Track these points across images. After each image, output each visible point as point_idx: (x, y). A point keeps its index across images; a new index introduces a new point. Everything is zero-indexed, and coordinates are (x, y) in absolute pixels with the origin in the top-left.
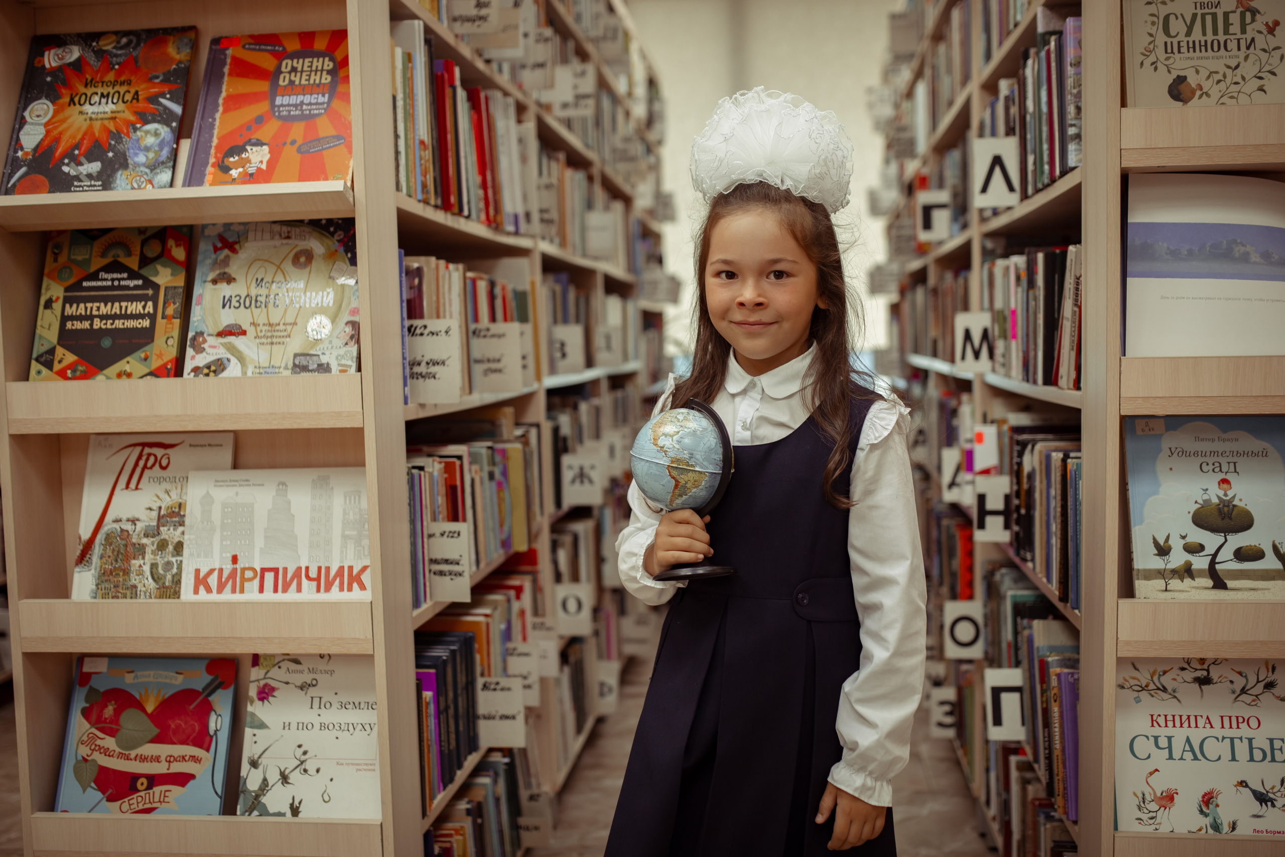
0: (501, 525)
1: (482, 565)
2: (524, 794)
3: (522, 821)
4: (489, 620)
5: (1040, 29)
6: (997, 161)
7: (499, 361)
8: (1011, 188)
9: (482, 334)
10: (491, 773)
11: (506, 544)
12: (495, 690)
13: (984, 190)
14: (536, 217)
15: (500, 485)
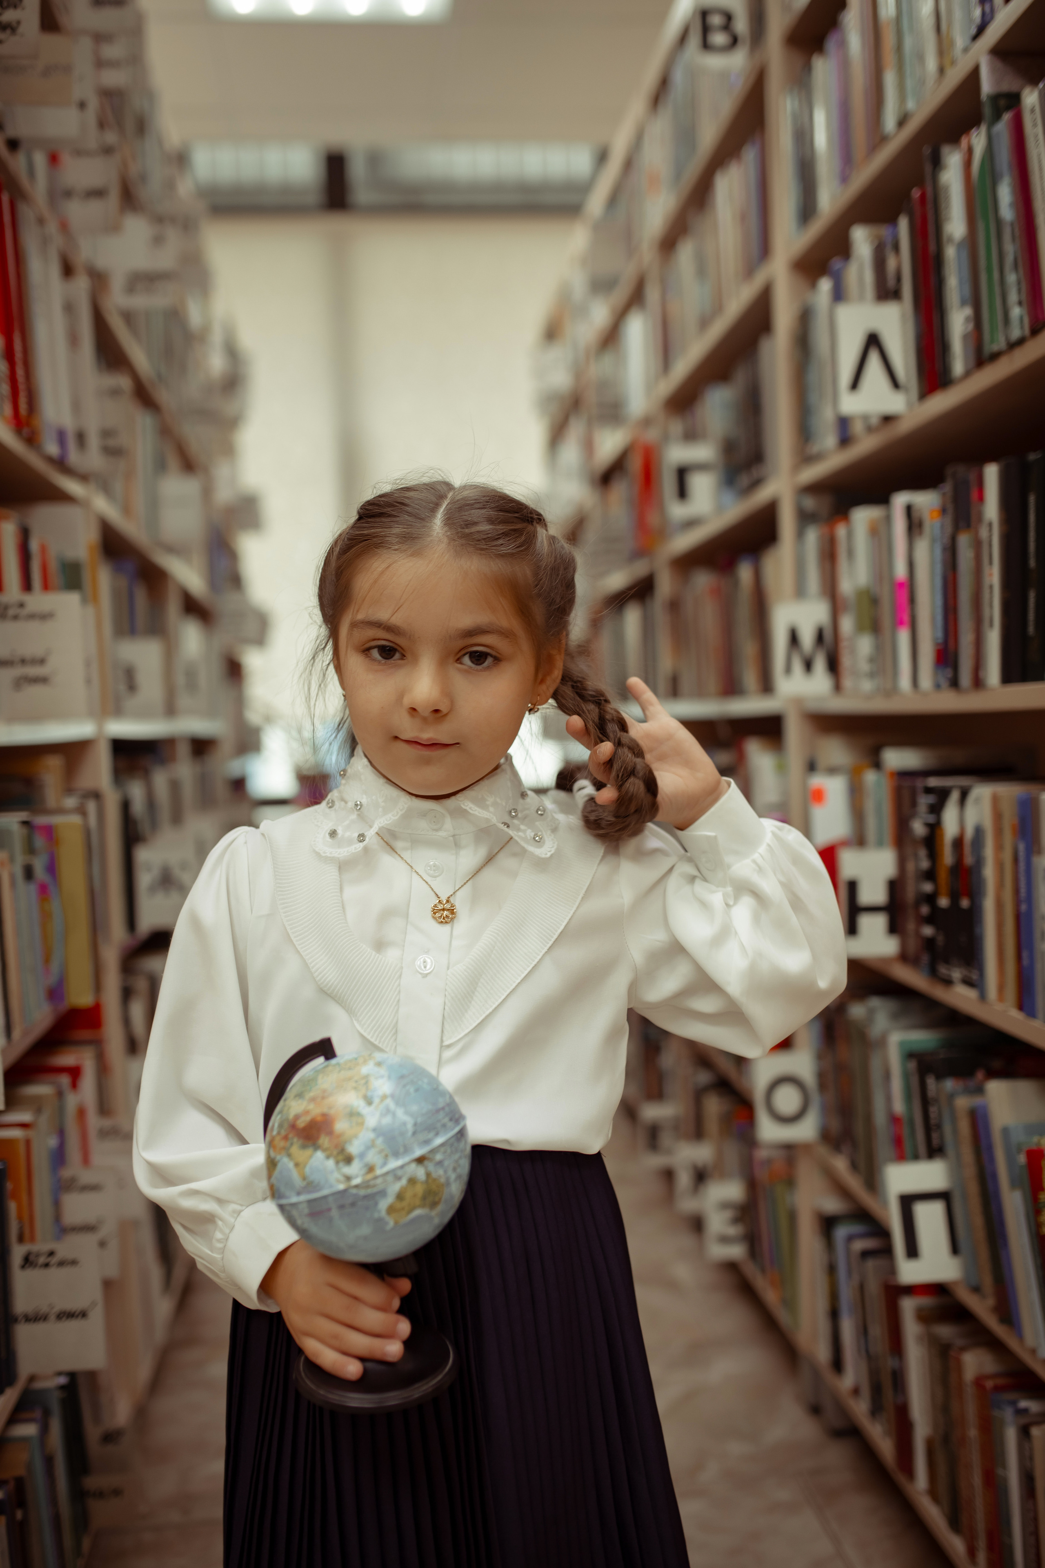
0: (47, 960)
1: (17, 1033)
2: (93, 1433)
3: (92, 1482)
4: (30, 1133)
5: (987, 87)
6: (873, 341)
7: (42, 661)
8: (895, 384)
9: (11, 612)
10: (38, 1414)
11: (55, 993)
12: (46, 1265)
13: (855, 384)
14: (94, 442)
15: (43, 889)
